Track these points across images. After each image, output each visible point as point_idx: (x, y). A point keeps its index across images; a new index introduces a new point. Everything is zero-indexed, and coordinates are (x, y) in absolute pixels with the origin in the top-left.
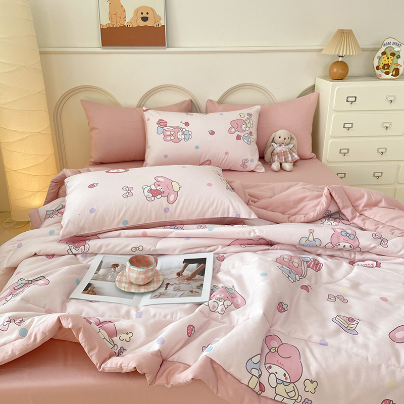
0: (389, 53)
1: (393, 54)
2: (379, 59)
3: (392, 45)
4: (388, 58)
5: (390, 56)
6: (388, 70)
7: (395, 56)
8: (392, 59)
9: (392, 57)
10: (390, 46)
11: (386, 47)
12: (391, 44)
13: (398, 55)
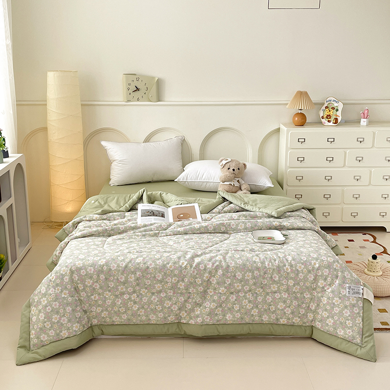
0: (330, 107)
1: (333, 108)
2: (324, 111)
6: (330, 119)
8: (332, 111)
11: (328, 103)
12: (332, 101)
13: (337, 109)
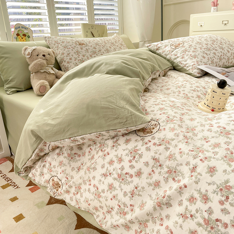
0: (21, 35)
1: (24, 35)
2: (16, 39)
3: (21, 29)
4: (22, 38)
5: (23, 37)
7: (27, 37)
8: (25, 38)
9: (25, 37)
10: (20, 29)
11: (18, 30)
12: (21, 27)
13: (28, 36)
